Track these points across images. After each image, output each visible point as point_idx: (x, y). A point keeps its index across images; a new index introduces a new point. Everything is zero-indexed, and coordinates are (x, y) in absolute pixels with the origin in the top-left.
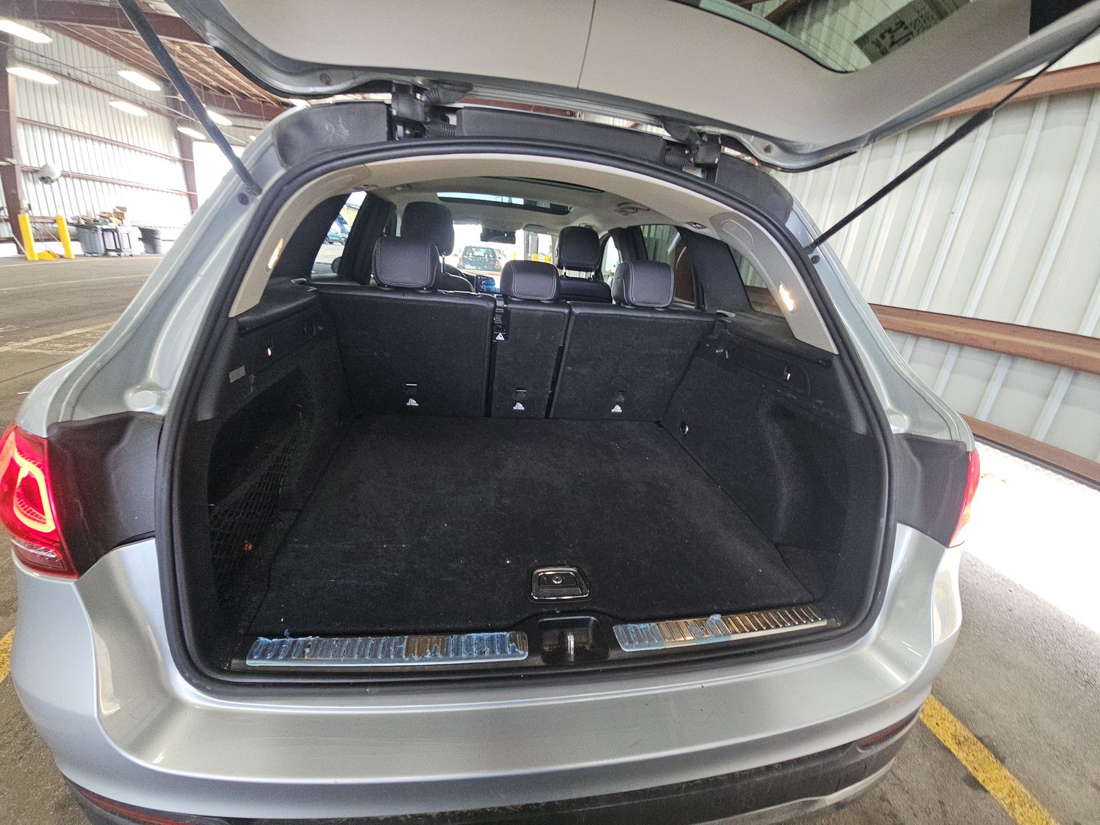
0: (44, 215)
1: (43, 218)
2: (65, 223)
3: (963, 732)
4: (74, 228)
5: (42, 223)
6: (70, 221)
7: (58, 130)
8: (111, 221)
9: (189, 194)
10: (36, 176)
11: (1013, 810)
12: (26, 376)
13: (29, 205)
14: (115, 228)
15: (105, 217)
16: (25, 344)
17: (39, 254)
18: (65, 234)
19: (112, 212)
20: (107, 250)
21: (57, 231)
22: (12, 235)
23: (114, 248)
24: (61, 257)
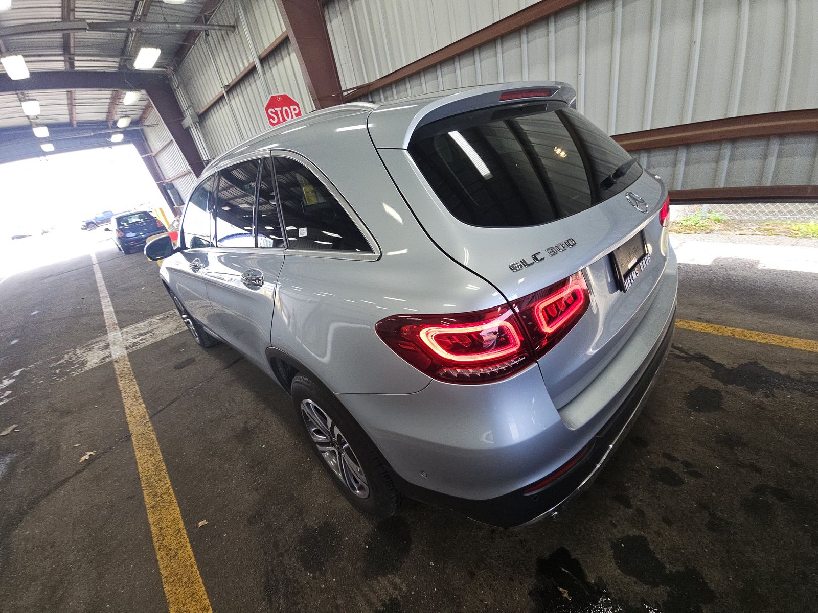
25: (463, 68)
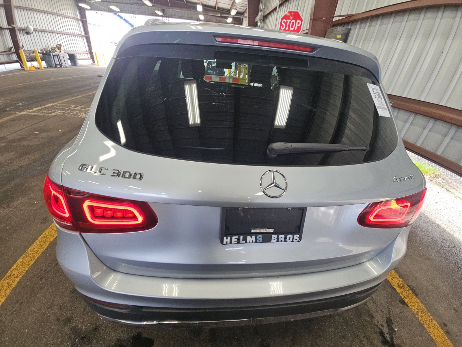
0: (29, 50)
1: (29, 51)
2: (38, 53)
3: (402, 283)
4: (41, 55)
5: (29, 53)
6: (40, 52)
7: (30, 9)
8: (56, 51)
9: (86, 36)
10: (24, 32)
11: (418, 314)
12: (35, 125)
13: (23, 45)
14: (58, 54)
15: (53, 49)
16: (31, 111)
17: (29, 67)
18: (38, 58)
19: (55, 46)
20: (56, 65)
21: (35, 57)
22: (18, 59)
23: (58, 64)
24: (38, 68)
25: (426, 19)
